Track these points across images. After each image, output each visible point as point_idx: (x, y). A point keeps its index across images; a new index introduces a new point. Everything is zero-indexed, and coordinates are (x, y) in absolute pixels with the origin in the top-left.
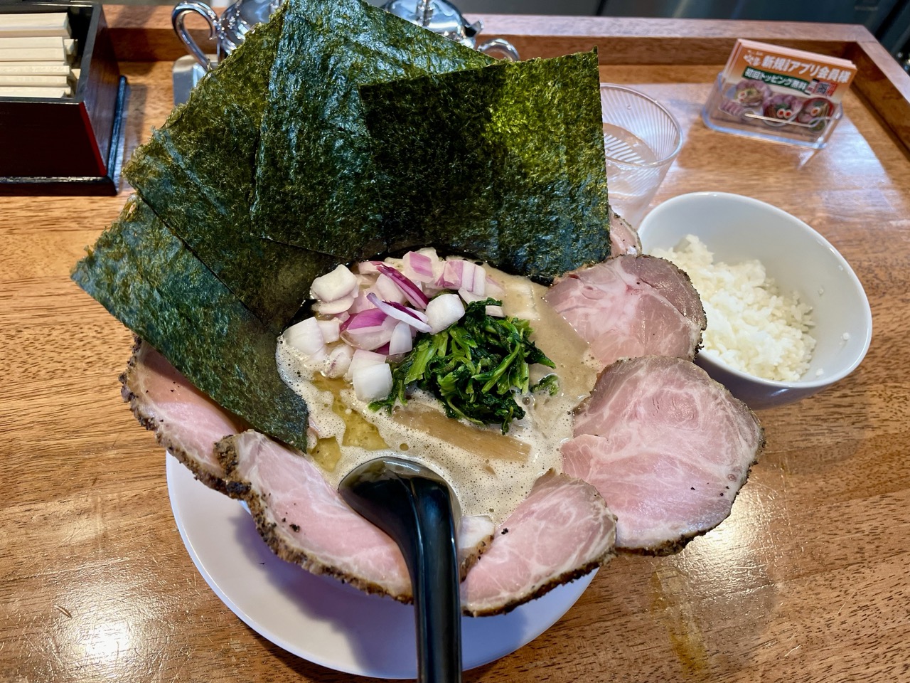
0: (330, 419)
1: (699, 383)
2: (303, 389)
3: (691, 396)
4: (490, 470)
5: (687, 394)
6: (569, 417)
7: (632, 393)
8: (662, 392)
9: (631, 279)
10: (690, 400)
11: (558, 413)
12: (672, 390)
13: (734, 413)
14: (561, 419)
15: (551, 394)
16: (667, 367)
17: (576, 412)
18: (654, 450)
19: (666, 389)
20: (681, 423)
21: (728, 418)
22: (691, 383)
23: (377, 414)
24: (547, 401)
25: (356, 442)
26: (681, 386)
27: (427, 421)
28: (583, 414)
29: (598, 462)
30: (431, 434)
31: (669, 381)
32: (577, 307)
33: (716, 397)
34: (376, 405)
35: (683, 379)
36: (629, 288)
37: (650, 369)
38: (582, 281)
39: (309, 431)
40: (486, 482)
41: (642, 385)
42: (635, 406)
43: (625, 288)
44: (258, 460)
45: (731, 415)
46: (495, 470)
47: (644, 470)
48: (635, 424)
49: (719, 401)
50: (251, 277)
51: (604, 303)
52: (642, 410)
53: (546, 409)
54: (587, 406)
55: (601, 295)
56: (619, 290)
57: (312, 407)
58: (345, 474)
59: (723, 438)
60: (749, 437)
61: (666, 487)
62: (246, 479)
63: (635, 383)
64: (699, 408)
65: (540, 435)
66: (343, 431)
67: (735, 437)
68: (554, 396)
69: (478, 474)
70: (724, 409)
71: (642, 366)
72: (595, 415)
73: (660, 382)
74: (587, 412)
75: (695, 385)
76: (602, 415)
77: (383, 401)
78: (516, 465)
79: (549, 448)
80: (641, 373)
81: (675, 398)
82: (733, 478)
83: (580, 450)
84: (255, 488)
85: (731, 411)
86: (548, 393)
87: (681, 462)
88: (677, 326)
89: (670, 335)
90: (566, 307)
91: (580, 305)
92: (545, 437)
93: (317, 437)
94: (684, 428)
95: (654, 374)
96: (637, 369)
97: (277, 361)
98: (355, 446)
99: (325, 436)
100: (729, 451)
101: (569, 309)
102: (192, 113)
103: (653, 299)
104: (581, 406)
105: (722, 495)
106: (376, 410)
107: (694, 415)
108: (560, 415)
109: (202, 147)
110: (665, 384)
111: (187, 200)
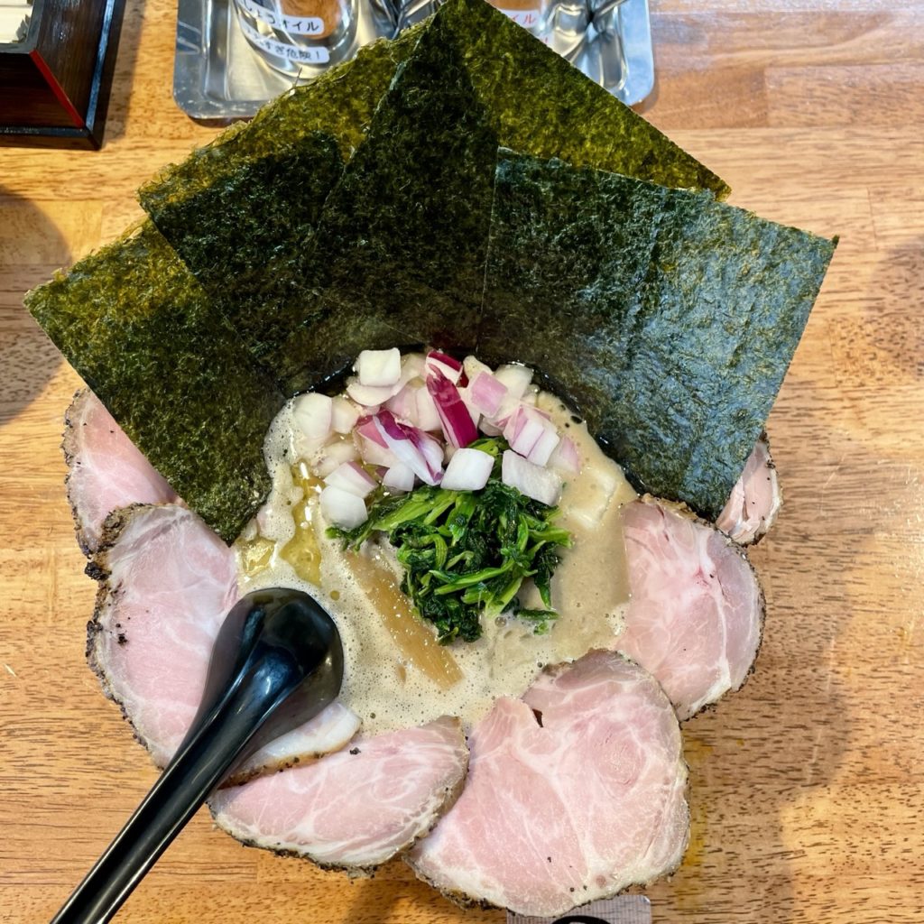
0: (282, 520)
1: (665, 751)
2: (278, 471)
3: (644, 759)
4: (402, 673)
5: (643, 752)
6: (537, 670)
7: (603, 699)
8: (624, 727)
9: (709, 566)
10: (641, 762)
11: (529, 657)
12: (634, 733)
13: (669, 815)
14: (526, 666)
15: (536, 632)
16: (651, 703)
17: (547, 670)
18: (557, 784)
19: (630, 728)
20: (610, 779)
21: (660, 813)
22: (656, 743)
23: (330, 542)
24: (527, 636)
25: (294, 559)
26: (645, 738)
27: (377, 581)
28: (550, 678)
29: (509, 747)
30: (370, 596)
31: (639, 722)
32: (645, 546)
33: (667, 782)
34: (335, 531)
35: (654, 731)
36: (700, 573)
37: (637, 691)
38: (665, 522)
39: (252, 521)
40: (389, 682)
41: (617, 701)
42: (590, 719)
43: (696, 570)
44: (147, 546)
45: (664, 816)
46: (408, 677)
47: (526, 798)
48: (574, 737)
49: (665, 787)
50: (275, 328)
51: (670, 567)
52: (592, 728)
53: (518, 644)
54: (560, 674)
55: (671, 555)
56: (689, 567)
57: (275, 497)
58: (258, 588)
59: (633, 833)
60: (662, 854)
61: (525, 835)
62: (110, 566)
63: (615, 690)
64: (641, 778)
65: (487, 669)
66: (287, 540)
67: (647, 840)
68: (537, 635)
69: (388, 670)
70: (664, 802)
71: (634, 679)
72: (558, 690)
73: (633, 714)
74: (555, 679)
75: (658, 750)
76: (563, 696)
77: (344, 533)
78: (433, 686)
79: (486, 690)
80: (627, 686)
81: (628, 746)
82: (601, 881)
83: (510, 716)
84: (113, 581)
85: (668, 811)
86: (533, 628)
87: (568, 821)
88: (710, 662)
89: (696, 667)
90: (637, 538)
91: (649, 546)
92: (491, 675)
93: (258, 534)
94: (608, 786)
95: (635, 699)
96: (627, 677)
97: (272, 427)
98: (291, 564)
99: (266, 536)
100: (626, 851)
101: (638, 542)
102: (253, 135)
103: (714, 606)
104: (556, 668)
105: (572, 890)
106: (333, 537)
107: (630, 782)
108: (528, 662)
109: (254, 176)
110: (634, 721)
111: (214, 233)
